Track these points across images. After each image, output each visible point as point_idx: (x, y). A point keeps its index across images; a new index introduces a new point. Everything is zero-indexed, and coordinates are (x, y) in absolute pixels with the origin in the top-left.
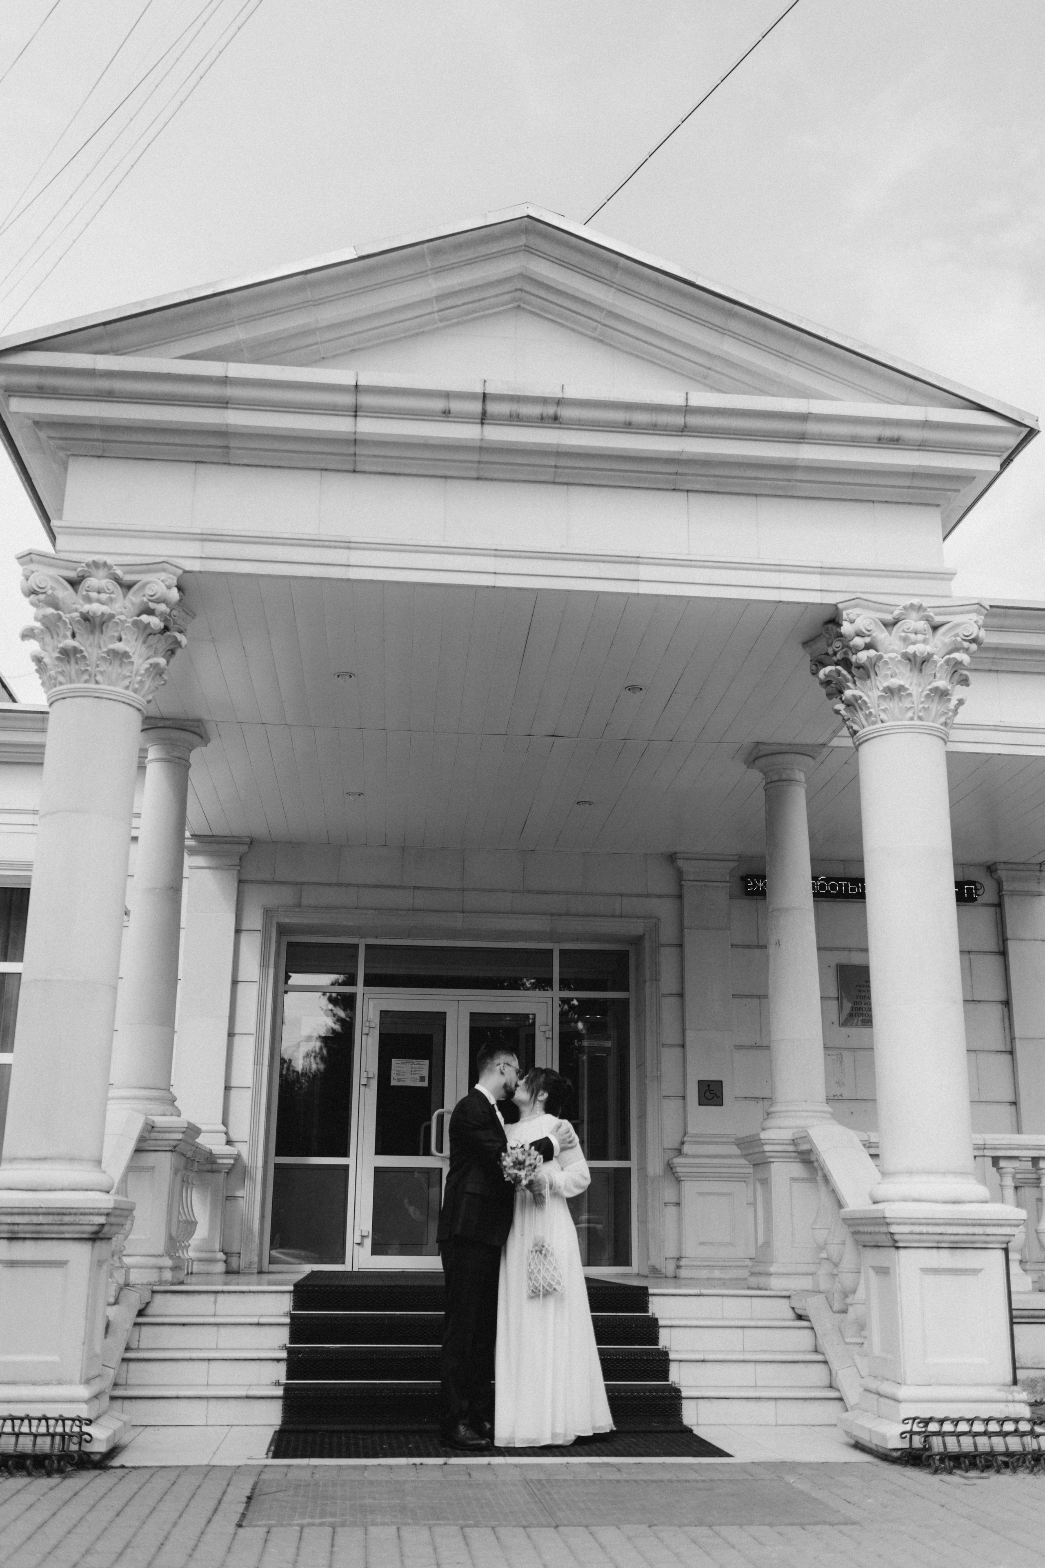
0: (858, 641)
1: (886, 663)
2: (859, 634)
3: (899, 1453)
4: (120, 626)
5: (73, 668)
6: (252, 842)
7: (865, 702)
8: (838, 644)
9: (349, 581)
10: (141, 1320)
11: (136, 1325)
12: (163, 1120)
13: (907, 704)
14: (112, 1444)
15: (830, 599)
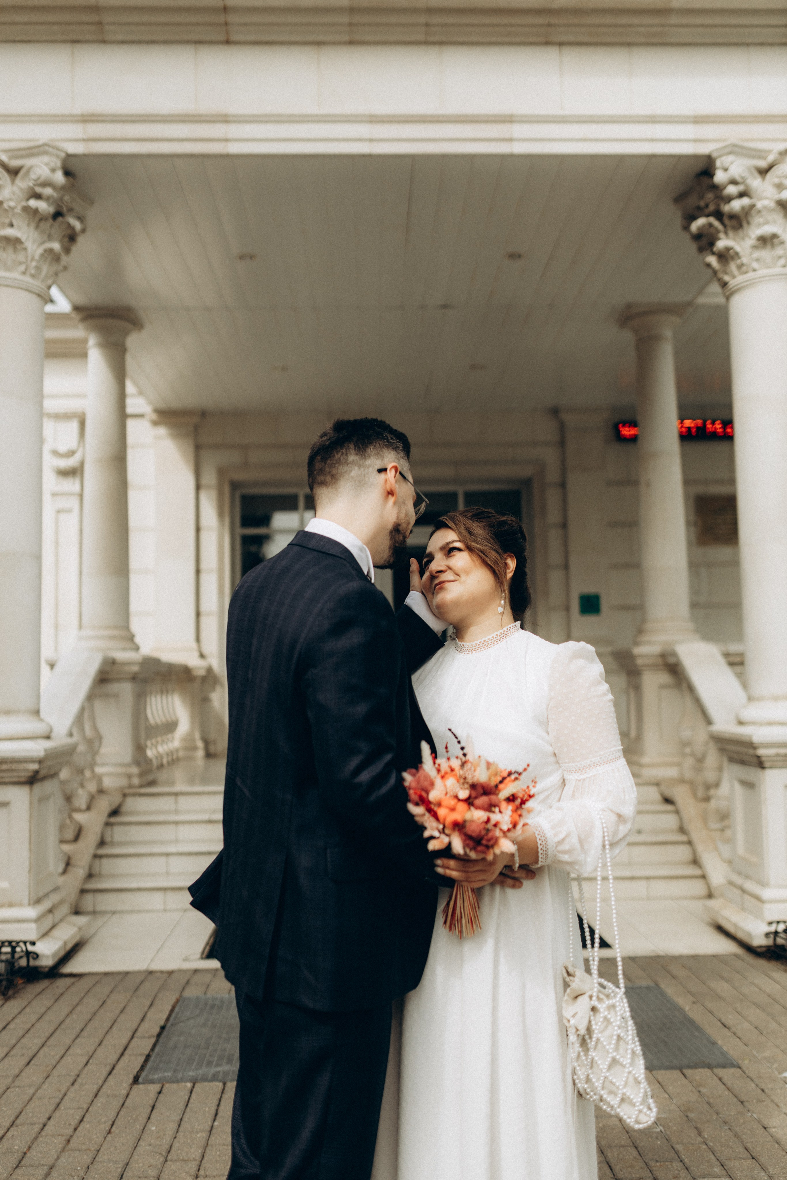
0: (732, 190)
1: (759, 212)
2: (734, 182)
3: (764, 949)
4: (10, 213)
6: (203, 414)
7: (737, 254)
8: (710, 196)
9: (228, 156)
10: (113, 820)
11: (107, 824)
12: (122, 655)
13: (779, 251)
14: (62, 953)
15: (703, 149)
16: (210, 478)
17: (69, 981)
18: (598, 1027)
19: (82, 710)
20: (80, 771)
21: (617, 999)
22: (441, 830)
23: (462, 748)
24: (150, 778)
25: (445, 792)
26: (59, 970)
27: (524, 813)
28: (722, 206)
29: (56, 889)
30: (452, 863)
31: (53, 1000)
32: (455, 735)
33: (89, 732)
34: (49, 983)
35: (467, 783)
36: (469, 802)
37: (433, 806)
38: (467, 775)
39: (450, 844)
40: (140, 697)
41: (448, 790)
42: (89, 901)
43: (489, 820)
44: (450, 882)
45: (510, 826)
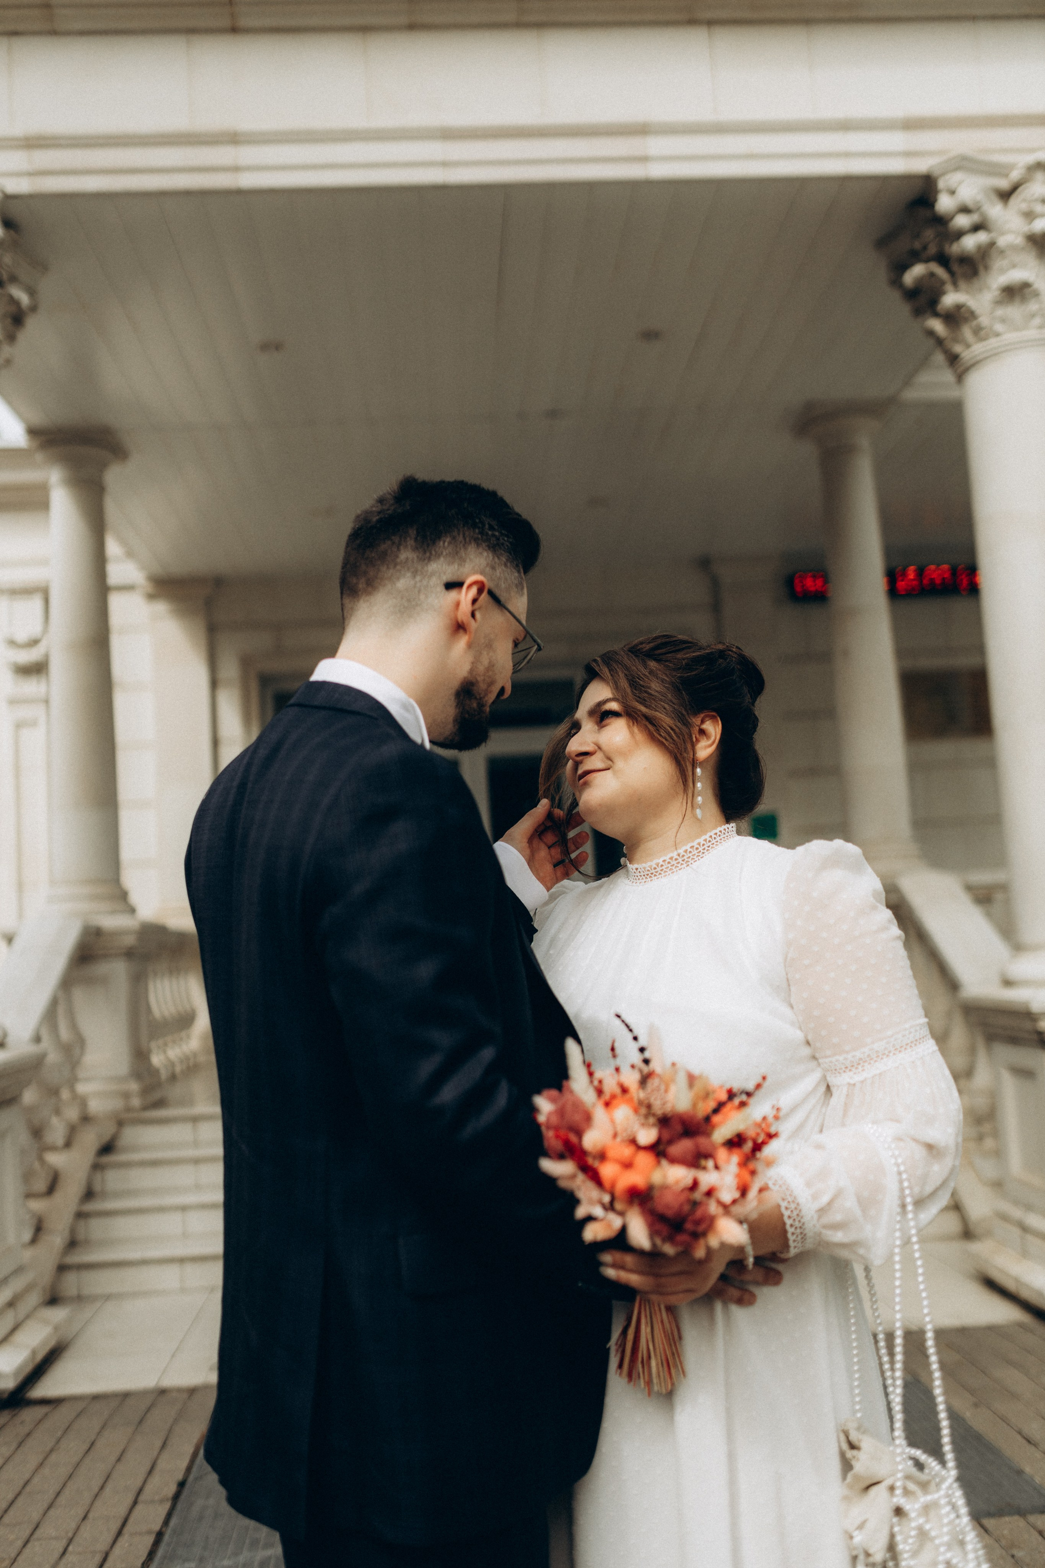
0: (962, 221)
1: (1002, 251)
2: (965, 210)
6: (218, 582)
7: (972, 313)
8: (929, 234)
9: (239, 192)
10: (106, 1159)
11: (97, 1167)
12: (111, 922)
13: (1033, 306)
14: (29, 1369)
15: (920, 166)
16: (230, 670)
17: (40, 1411)
18: (907, 1548)
19: (54, 1004)
20: (54, 1092)
21: (942, 1493)
22: (608, 1205)
23: (642, 1050)
24: (156, 1095)
25: (611, 1133)
26: (25, 1394)
27: (759, 1166)
28: (947, 247)
29: (19, 1270)
30: (629, 1259)
31: (14, 1445)
32: (627, 1026)
33: (65, 1034)
34: (10, 1416)
35: (654, 1115)
36: (658, 1150)
37: (590, 1161)
38: (652, 1100)
39: (623, 1230)
40: (139, 981)
41: (619, 1128)
42: (71, 1283)
43: (695, 1185)
44: (627, 1293)
45: (737, 1195)
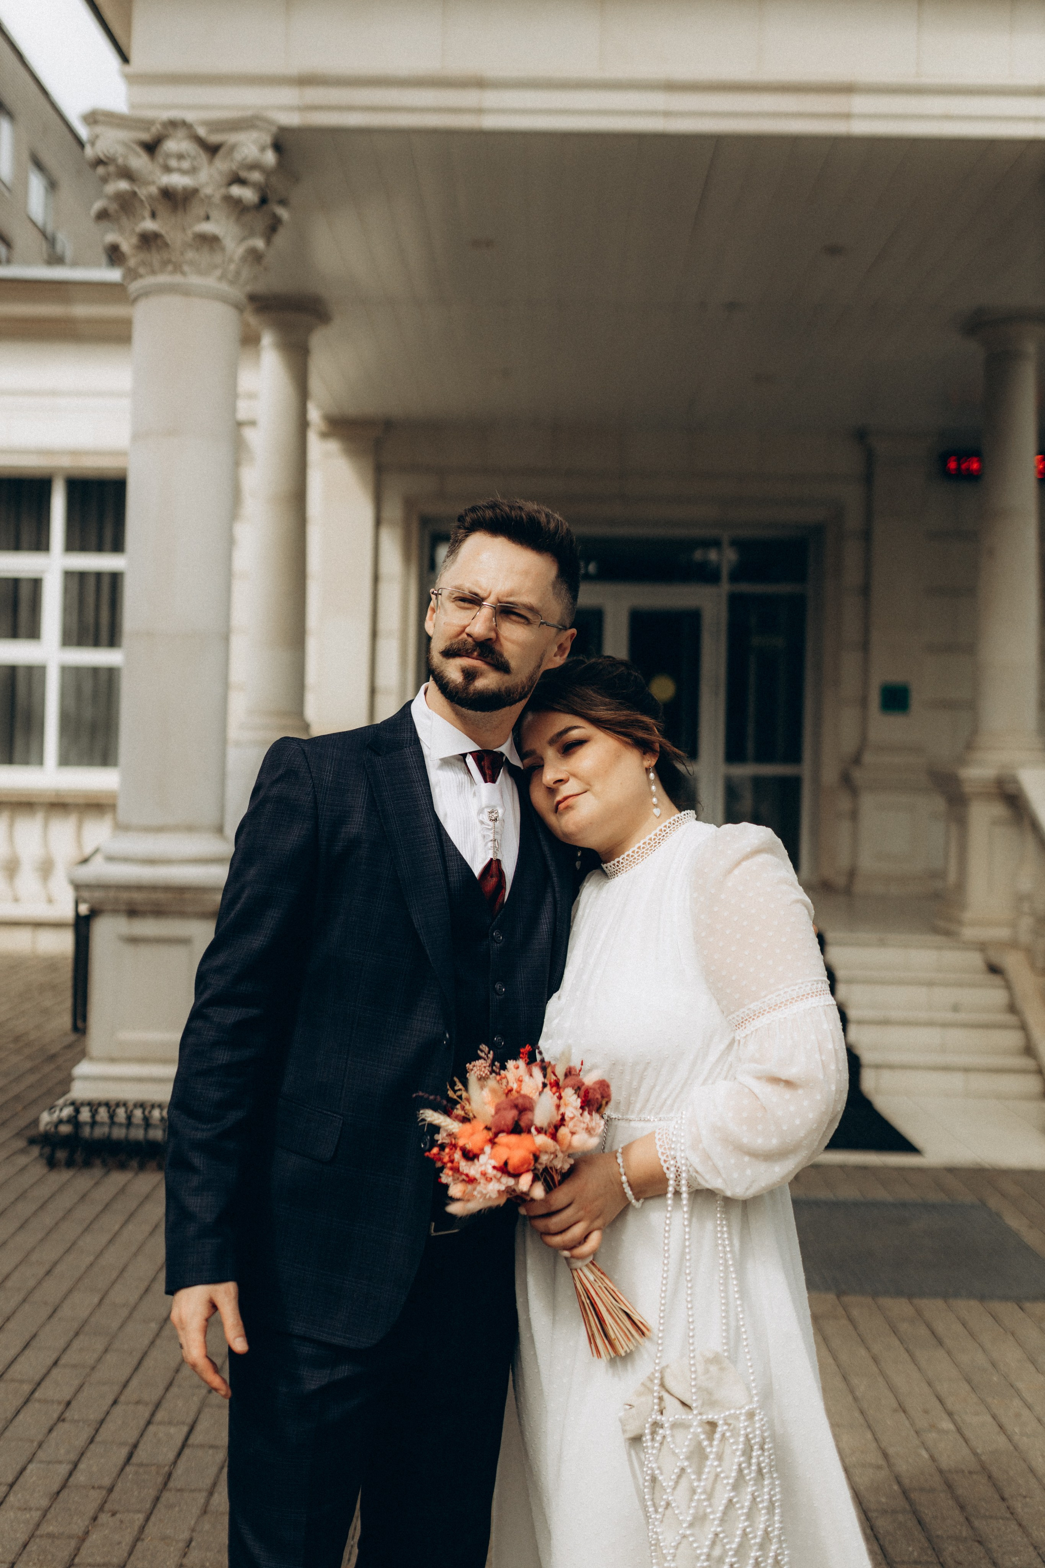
4: (207, 202)
5: (155, 258)
6: (388, 425)
9: (481, 132)
16: (394, 510)
